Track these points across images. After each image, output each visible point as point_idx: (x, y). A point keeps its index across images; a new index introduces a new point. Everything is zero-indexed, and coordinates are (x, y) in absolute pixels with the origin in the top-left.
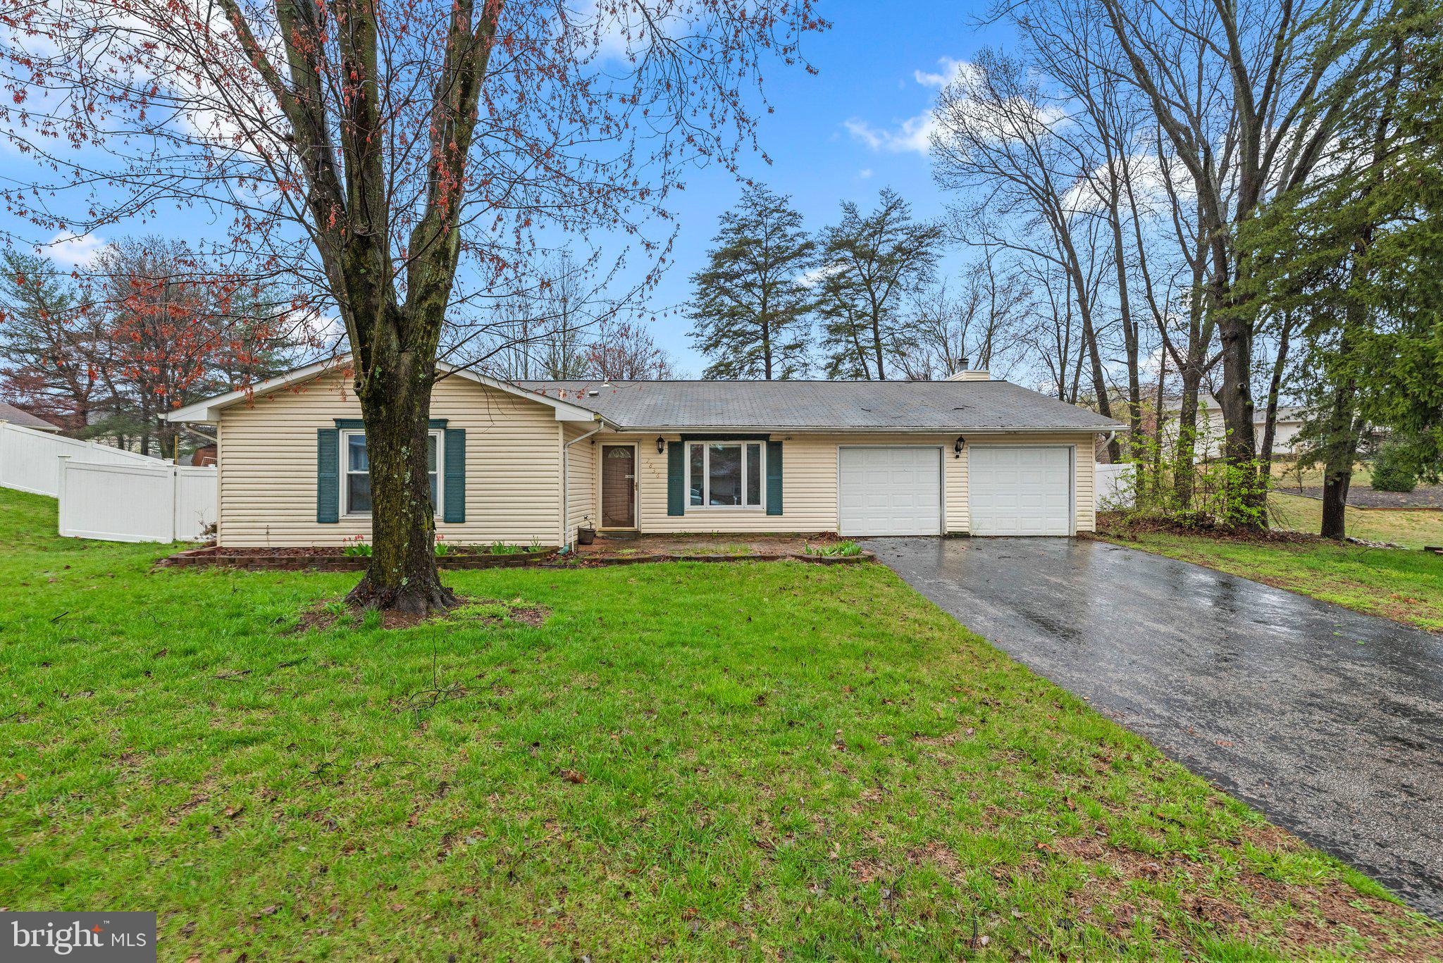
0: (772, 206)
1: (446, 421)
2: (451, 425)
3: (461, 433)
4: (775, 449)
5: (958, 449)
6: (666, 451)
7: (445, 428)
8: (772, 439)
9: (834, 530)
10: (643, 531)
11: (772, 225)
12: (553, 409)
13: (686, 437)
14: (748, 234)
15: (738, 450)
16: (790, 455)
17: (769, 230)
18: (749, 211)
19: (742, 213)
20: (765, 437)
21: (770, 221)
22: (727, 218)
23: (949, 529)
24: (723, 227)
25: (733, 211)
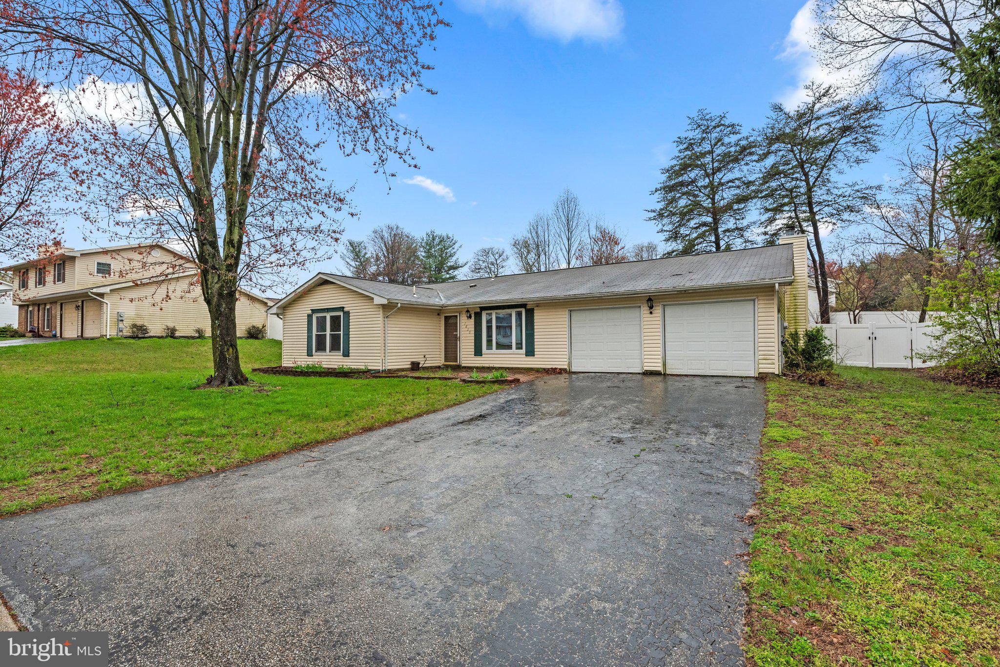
0: (713, 124)
1: (343, 308)
2: (346, 309)
3: (348, 313)
4: (530, 313)
5: (651, 307)
6: (473, 318)
7: (343, 311)
8: (528, 307)
9: (566, 367)
10: (463, 365)
11: (716, 138)
12: (373, 299)
13: (483, 309)
14: (697, 149)
15: (511, 315)
16: (539, 317)
17: (713, 142)
18: (697, 131)
19: (691, 135)
20: (523, 306)
21: (714, 135)
22: (680, 141)
23: (646, 368)
24: (679, 148)
25: (683, 135)
